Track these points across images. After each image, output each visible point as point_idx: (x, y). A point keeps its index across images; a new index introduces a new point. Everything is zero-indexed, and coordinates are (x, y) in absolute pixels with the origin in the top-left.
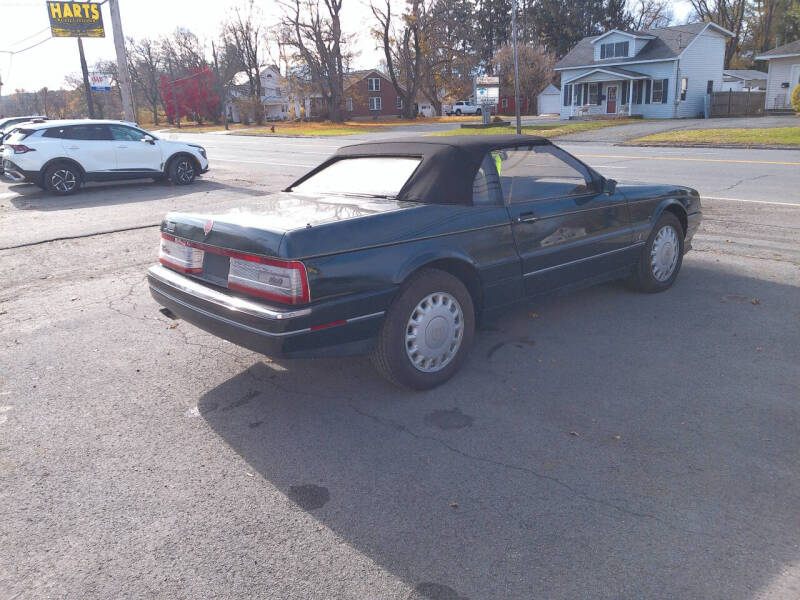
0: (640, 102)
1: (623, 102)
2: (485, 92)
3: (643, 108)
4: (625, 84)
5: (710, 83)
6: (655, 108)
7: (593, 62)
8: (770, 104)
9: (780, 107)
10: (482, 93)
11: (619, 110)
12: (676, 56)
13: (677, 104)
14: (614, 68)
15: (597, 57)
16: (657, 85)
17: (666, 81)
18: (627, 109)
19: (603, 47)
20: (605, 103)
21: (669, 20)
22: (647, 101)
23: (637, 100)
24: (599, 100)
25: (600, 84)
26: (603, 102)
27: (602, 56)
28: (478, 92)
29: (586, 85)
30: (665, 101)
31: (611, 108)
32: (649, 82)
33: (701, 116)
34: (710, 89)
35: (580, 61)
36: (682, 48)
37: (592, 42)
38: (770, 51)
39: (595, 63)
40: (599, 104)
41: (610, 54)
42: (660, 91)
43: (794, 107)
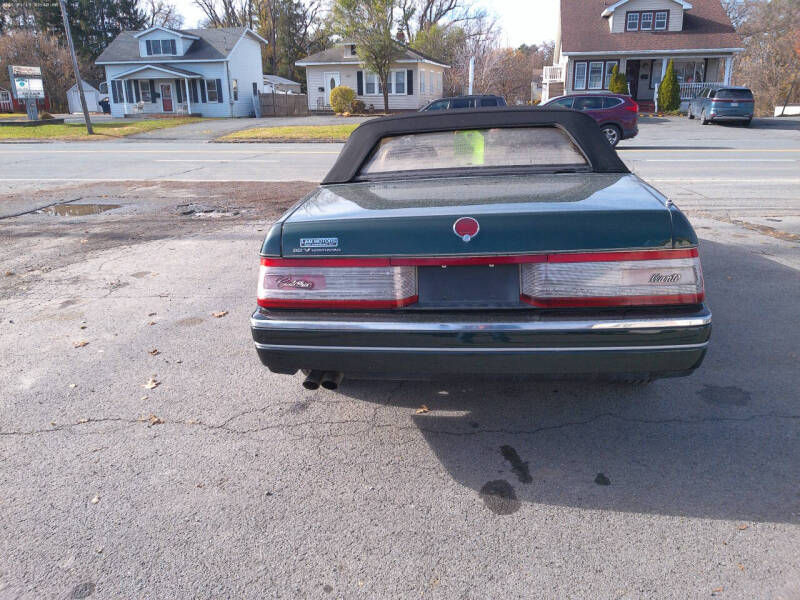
0: (196, 101)
1: (180, 101)
2: (26, 84)
3: (201, 107)
4: (178, 82)
5: (255, 85)
6: (211, 107)
7: (139, 58)
8: (313, 105)
9: (321, 108)
10: (22, 84)
11: (177, 108)
12: (224, 57)
13: (232, 104)
14: (164, 65)
15: (143, 52)
16: (211, 84)
17: (219, 81)
18: (186, 108)
19: (148, 42)
20: (160, 101)
21: (181, 23)
22: (204, 101)
23: (195, 99)
24: (154, 97)
25: (152, 82)
26: (158, 100)
27: (149, 53)
28: (18, 84)
29: (136, 81)
30: (221, 100)
31: (167, 106)
32: (202, 82)
33: (252, 116)
34: (255, 91)
35: (124, 57)
36: (229, 50)
37: (136, 37)
38: (305, 59)
39: (143, 59)
40: (154, 101)
41: (157, 51)
42: (214, 91)
43: (332, 108)
